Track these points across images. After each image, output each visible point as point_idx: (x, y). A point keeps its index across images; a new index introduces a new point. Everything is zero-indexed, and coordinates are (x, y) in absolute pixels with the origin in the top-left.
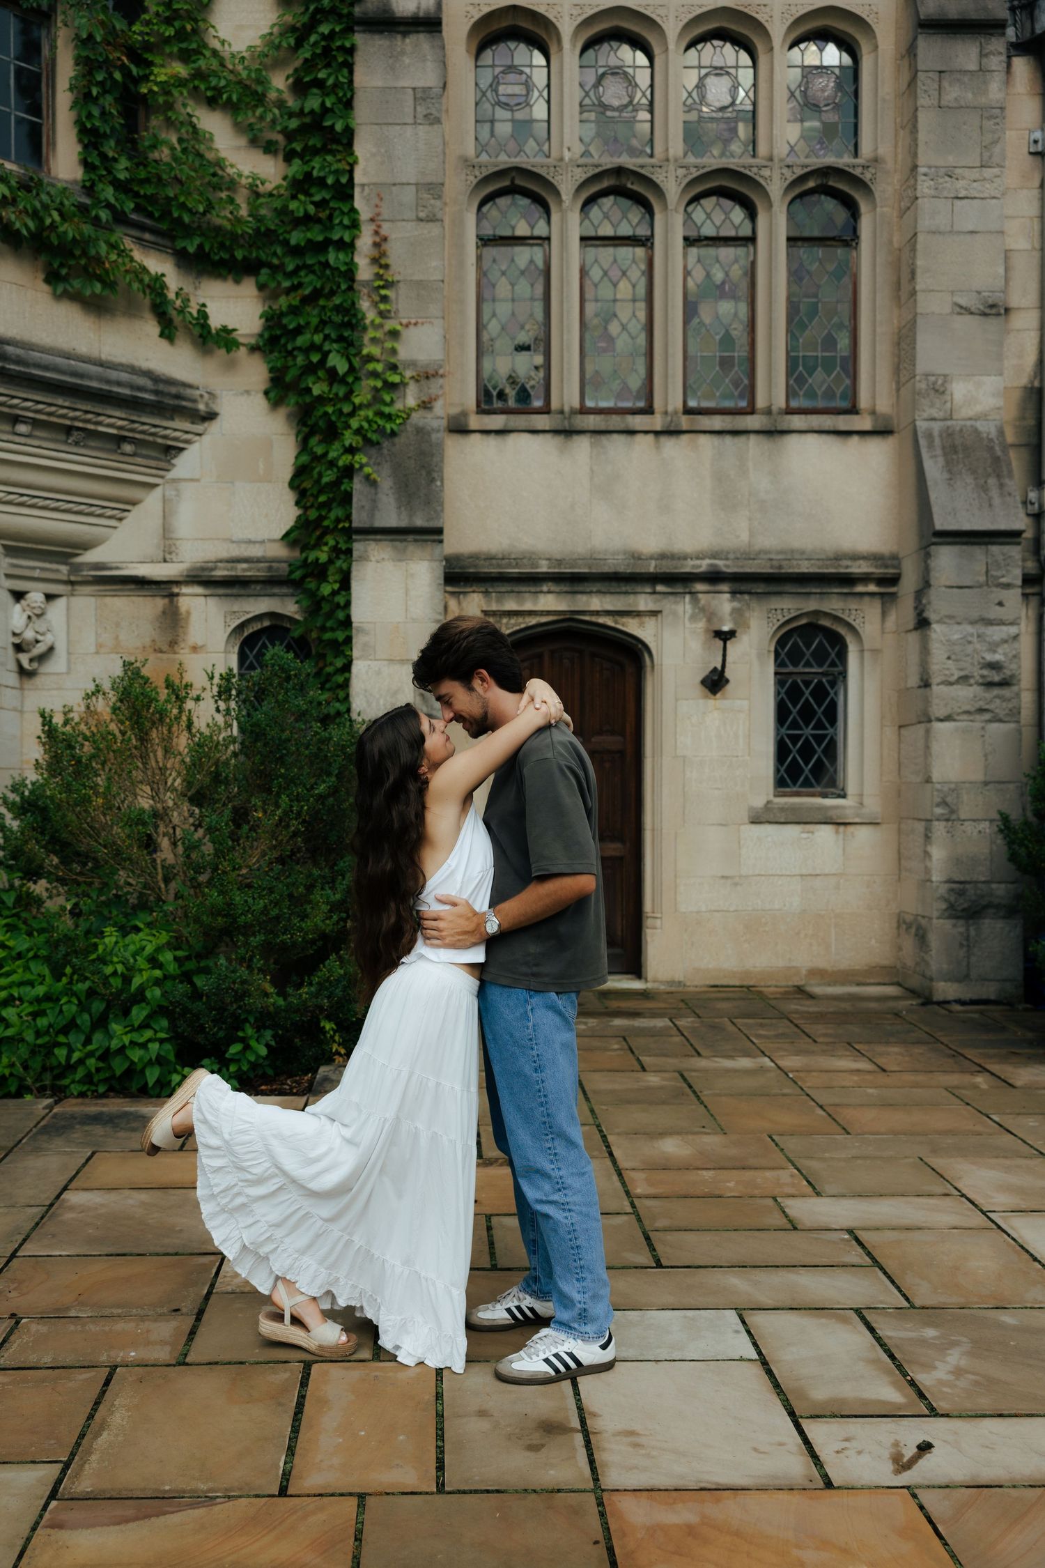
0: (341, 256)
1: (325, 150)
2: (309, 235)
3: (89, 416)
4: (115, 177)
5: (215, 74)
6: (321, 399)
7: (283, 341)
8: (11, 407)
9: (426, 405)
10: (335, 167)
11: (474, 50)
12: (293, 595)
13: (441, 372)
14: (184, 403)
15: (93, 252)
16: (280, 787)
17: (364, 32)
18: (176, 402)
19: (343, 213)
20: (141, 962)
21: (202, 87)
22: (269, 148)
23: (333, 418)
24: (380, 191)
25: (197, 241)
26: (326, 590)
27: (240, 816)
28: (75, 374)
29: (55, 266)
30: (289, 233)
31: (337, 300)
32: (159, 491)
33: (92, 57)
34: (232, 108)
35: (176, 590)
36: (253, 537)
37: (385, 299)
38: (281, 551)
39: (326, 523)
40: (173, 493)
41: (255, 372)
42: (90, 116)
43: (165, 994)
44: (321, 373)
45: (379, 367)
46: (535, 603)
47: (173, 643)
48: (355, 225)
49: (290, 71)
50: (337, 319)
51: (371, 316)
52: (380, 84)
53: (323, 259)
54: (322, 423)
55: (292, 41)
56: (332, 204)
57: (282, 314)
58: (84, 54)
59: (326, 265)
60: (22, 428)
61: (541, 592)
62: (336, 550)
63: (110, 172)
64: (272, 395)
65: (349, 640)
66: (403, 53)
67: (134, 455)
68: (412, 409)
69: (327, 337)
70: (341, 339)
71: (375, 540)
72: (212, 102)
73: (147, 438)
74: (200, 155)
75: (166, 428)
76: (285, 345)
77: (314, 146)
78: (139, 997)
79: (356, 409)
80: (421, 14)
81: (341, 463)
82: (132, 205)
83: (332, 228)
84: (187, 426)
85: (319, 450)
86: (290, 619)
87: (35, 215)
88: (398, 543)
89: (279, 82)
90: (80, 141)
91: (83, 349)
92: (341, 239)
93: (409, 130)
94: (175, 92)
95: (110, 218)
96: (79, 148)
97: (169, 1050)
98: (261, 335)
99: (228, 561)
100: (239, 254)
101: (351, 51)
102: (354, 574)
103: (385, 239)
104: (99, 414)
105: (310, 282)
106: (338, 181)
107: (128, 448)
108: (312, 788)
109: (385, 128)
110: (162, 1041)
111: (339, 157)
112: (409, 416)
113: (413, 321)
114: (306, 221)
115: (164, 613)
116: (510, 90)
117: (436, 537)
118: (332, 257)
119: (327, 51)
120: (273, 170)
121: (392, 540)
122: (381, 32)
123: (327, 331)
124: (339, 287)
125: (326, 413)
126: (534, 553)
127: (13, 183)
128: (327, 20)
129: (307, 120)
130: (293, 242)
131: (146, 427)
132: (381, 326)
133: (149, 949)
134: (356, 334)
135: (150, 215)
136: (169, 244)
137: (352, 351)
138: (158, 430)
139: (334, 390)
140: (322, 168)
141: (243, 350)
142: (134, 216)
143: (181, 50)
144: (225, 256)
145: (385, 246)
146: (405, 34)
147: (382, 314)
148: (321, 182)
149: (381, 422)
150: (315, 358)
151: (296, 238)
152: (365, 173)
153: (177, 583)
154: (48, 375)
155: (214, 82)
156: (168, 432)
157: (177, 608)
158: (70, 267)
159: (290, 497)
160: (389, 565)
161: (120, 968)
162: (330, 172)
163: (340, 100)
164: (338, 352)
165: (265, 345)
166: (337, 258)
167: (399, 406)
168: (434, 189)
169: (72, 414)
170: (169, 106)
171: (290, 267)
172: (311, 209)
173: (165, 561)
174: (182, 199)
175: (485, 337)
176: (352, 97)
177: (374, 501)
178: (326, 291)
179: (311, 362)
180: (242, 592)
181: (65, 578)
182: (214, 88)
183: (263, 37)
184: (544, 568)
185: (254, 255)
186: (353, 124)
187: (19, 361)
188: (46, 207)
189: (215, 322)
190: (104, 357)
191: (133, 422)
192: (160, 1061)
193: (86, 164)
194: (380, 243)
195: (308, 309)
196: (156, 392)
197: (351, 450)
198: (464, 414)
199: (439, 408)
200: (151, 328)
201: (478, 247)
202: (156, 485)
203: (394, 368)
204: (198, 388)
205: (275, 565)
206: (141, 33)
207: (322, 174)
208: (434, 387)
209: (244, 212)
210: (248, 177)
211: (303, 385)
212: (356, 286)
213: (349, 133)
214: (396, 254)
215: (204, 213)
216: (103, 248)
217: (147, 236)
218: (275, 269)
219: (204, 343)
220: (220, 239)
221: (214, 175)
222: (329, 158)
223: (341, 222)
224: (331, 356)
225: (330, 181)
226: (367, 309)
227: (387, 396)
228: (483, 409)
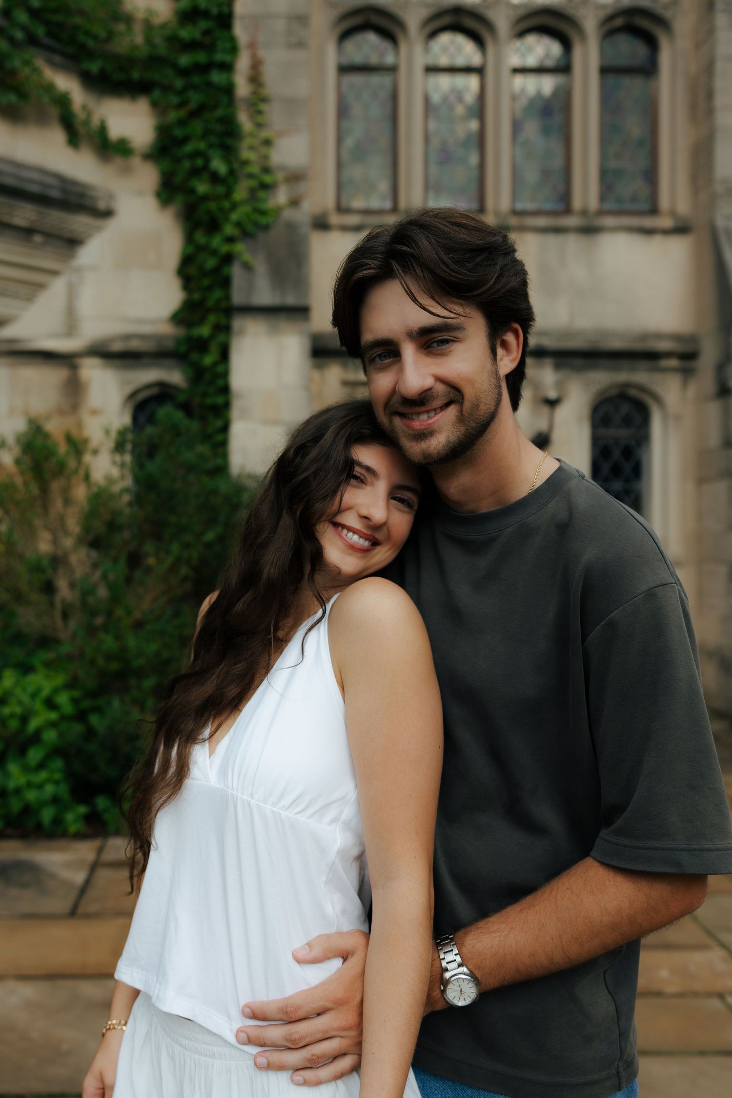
0: (222, 76)
2: (194, 58)
4: (29, 5)
6: (205, 198)
7: (172, 149)
9: (295, 203)
12: (180, 366)
13: (308, 175)
14: (86, 201)
18: (79, 200)
19: (223, 39)
20: (38, 706)
23: (215, 213)
24: (256, 21)
25: (99, 64)
26: (208, 360)
27: (135, 560)
30: (178, 57)
31: (220, 112)
35: (78, 362)
36: (144, 317)
37: (260, 112)
38: (171, 330)
39: (209, 304)
40: (81, 279)
41: (148, 176)
43: (61, 735)
44: (205, 176)
45: (255, 169)
47: (75, 407)
48: (234, 49)
50: (219, 128)
51: (247, 126)
53: (207, 79)
54: (207, 218)
56: (216, 33)
57: (171, 126)
59: (209, 85)
62: (217, 326)
64: (162, 195)
65: (227, 404)
67: (43, 245)
68: (282, 206)
69: (210, 145)
70: (222, 146)
71: (253, 317)
76: (174, 154)
78: (36, 738)
79: (234, 206)
81: (221, 252)
82: (45, 31)
83: (213, 50)
84: (88, 221)
85: (204, 241)
86: (178, 387)
88: (273, 320)
92: (221, 61)
97: (63, 790)
98: (154, 145)
99: (123, 338)
100: (136, 75)
102: (232, 346)
103: (261, 62)
104: (13, 208)
105: (195, 98)
106: (218, 12)
107: (38, 239)
110: (56, 783)
112: (280, 212)
113: (283, 131)
114: (191, 46)
115: (67, 381)
117: (304, 315)
118: (216, 77)
120: (164, 6)
121: (268, 317)
123: (210, 140)
124: (220, 102)
125: (210, 209)
130: (182, 64)
132: (257, 135)
133: (46, 692)
134: (233, 142)
135: (60, 40)
136: (73, 64)
137: (232, 156)
139: (216, 190)
141: (137, 158)
142: (45, 40)
144: (124, 76)
145: (261, 68)
147: (259, 126)
148: (207, 14)
149: (256, 217)
150: (199, 162)
151: (184, 60)
152: (245, 6)
153: (79, 355)
157: (79, 377)
159: (177, 283)
160: (264, 339)
161: (18, 710)
164: (220, 157)
165: (156, 153)
167: (271, 203)
168: (301, 19)
171: (178, 86)
173: (70, 336)
174: (87, 27)
175: (343, 148)
177: (250, 282)
178: (210, 105)
179: (195, 167)
180: (136, 363)
185: (148, 75)
189: (114, 134)
190: (18, 159)
191: (43, 216)
192: (55, 800)
194: (256, 65)
195: (194, 121)
196: (62, 191)
197: (231, 240)
198: (326, 213)
199: (305, 206)
200: (57, 136)
201: (337, 74)
202: (62, 272)
203: (267, 170)
204: (98, 190)
205: (163, 341)
207: (207, 7)
208: (302, 188)
209: (139, 40)
210: (144, 12)
211: (189, 186)
212: (235, 101)
214: (271, 75)
215: (106, 41)
216: (17, 64)
217: (57, 58)
219: (104, 152)
220: (119, 63)
221: (116, 10)
223: (222, 47)
224: (213, 161)
226: (244, 119)
227: (262, 194)
228: (341, 209)
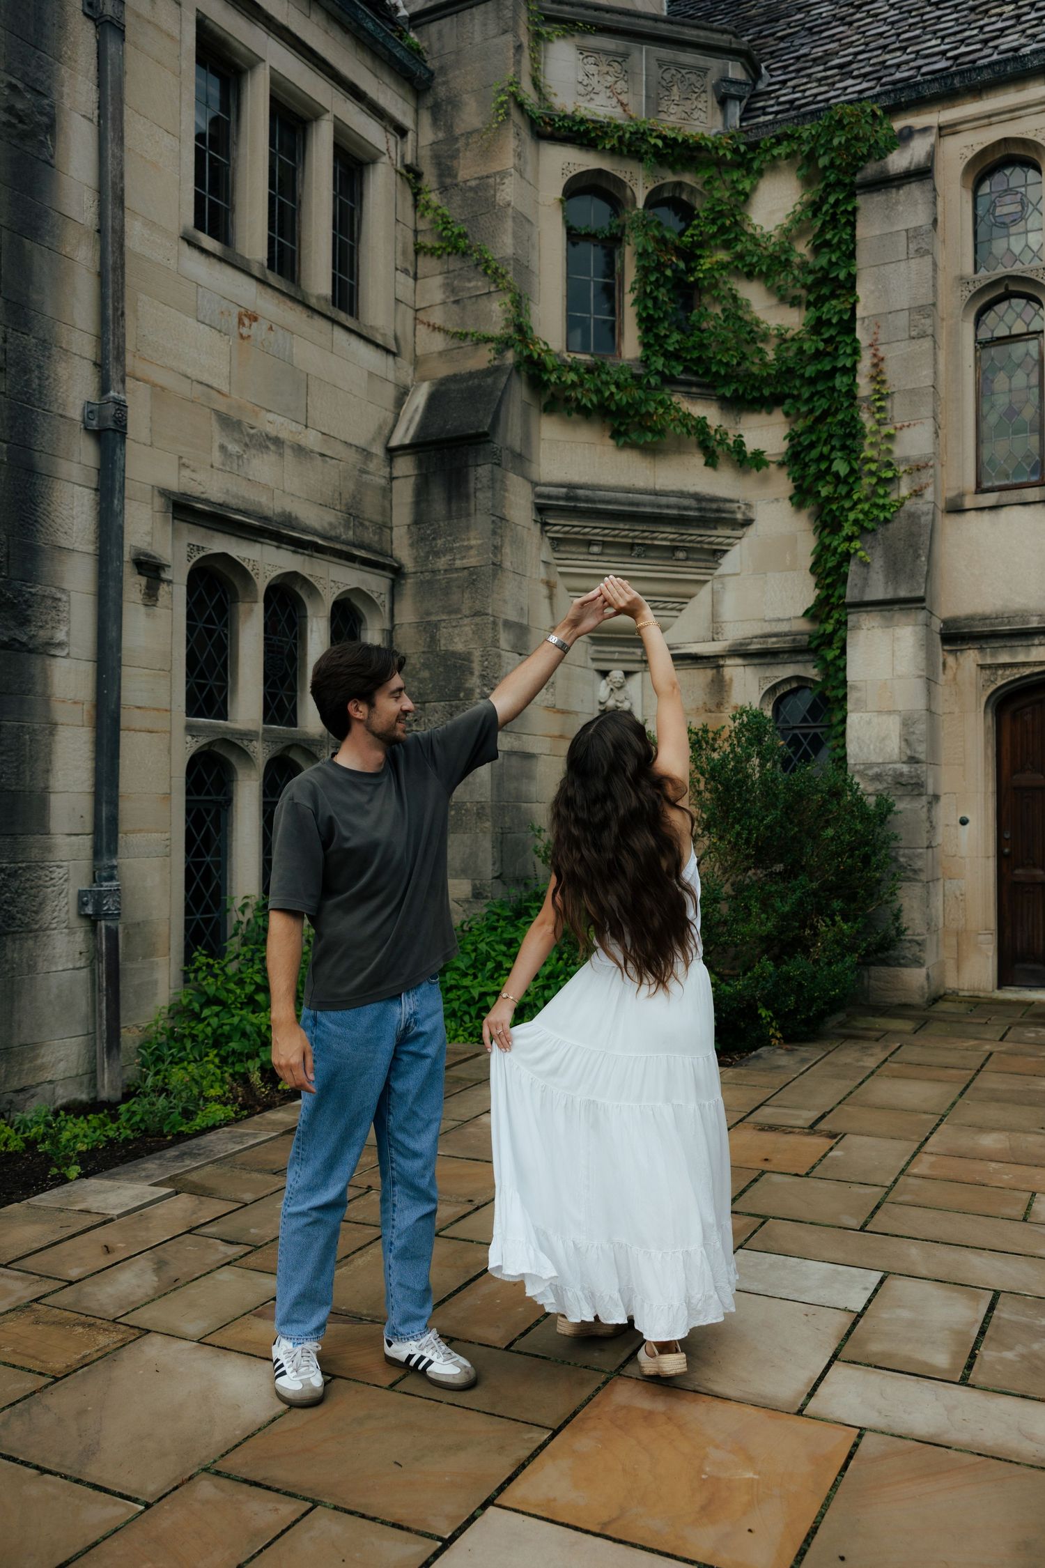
0: (845, 379)
1: (833, 295)
2: (819, 367)
3: (646, 534)
4: (666, 350)
5: (752, 254)
6: (829, 499)
7: (802, 456)
8: (584, 534)
9: (917, 493)
10: (839, 307)
11: (970, 184)
12: (813, 661)
13: (931, 463)
14: (724, 515)
15: (643, 410)
16: (735, 818)
17: (864, 193)
18: (717, 515)
19: (847, 344)
21: (740, 266)
22: (794, 302)
23: (837, 514)
24: (877, 321)
25: (733, 387)
26: (830, 655)
28: (632, 504)
29: (616, 426)
30: (804, 367)
31: (840, 417)
32: (709, 585)
33: (647, 265)
34: (765, 276)
35: (721, 662)
36: (781, 616)
37: (881, 409)
38: (804, 626)
39: (833, 600)
40: (720, 586)
41: (782, 484)
42: (646, 308)
44: (829, 478)
45: (873, 467)
46: (1028, 655)
47: (719, 705)
48: (856, 352)
49: (810, 237)
50: (841, 432)
51: (870, 425)
52: (878, 233)
53: (830, 384)
54: (828, 519)
55: (810, 214)
56: (838, 339)
57: (800, 436)
58: (641, 264)
59: (833, 389)
60: (595, 549)
61: (1033, 645)
62: (838, 622)
63: (661, 346)
64: (795, 500)
65: (845, 697)
66: (897, 203)
67: (687, 559)
68: (904, 498)
69: (833, 448)
70: (844, 447)
71: (866, 612)
72: (749, 276)
73: (695, 545)
74: (740, 319)
75: (710, 536)
76: (803, 459)
77: (824, 294)
79: (856, 504)
80: (912, 168)
81: (839, 550)
82: (681, 368)
83: (836, 358)
84: (728, 532)
85: (827, 541)
86: (813, 681)
87: (598, 391)
88: (886, 613)
89: (802, 249)
90: (640, 328)
91: (640, 483)
92: (844, 366)
93: (903, 264)
94: (717, 275)
95: (659, 382)
96: (639, 333)
98: (786, 453)
99: (761, 637)
100: (766, 392)
101: (855, 211)
102: (848, 641)
103: (882, 359)
104: (654, 532)
105: (822, 404)
106: (841, 319)
107: (681, 555)
108: (763, 819)
109: (882, 267)
111: (842, 300)
112: (902, 504)
113: (906, 424)
114: (818, 355)
115: (712, 681)
116: (1006, 210)
117: (919, 605)
118: (840, 382)
119: (834, 215)
120: (797, 320)
121: (881, 611)
122: (879, 190)
123: (833, 443)
124: (842, 405)
125: (831, 510)
126: (1026, 611)
127: (582, 370)
128: (835, 191)
129: (819, 275)
130: (807, 375)
131: (693, 537)
132: (878, 432)
134: (856, 442)
135: (696, 374)
136: (710, 391)
137: (854, 456)
138: (703, 538)
139: (839, 490)
140: (828, 311)
141: (773, 467)
142: (682, 377)
143: (724, 241)
144: (756, 394)
145: (882, 365)
146: (898, 187)
147: (880, 423)
148: (828, 323)
149: (875, 512)
150: (823, 466)
151: (810, 371)
152: (865, 308)
153: (722, 657)
154: (610, 507)
155: (748, 259)
156: (712, 539)
157: (723, 676)
158: (628, 424)
159: (811, 581)
160: (878, 632)
162: (835, 313)
163: (844, 254)
164: (842, 458)
165: (789, 460)
166: (842, 382)
167: (894, 497)
168: (927, 309)
169: (632, 534)
170: (715, 286)
171: (806, 395)
172: (821, 346)
173: (713, 640)
174: (719, 357)
175: (984, 427)
176: (854, 249)
177: (866, 579)
178: (833, 409)
179: (820, 470)
180: (772, 661)
181: (639, 658)
182: (751, 264)
183: (788, 216)
184: (1034, 623)
185: (779, 389)
186: (853, 270)
187: (588, 500)
188: (606, 384)
189: (750, 448)
190: (658, 487)
191: (683, 534)
193: (646, 345)
194: (877, 364)
195: (820, 426)
196: (700, 509)
197: (850, 539)
198: (962, 495)
199: (929, 494)
200: (698, 460)
201: (976, 350)
202: (706, 582)
203: (889, 465)
204: (738, 502)
205: (798, 637)
206: (692, 236)
207: (828, 317)
208: (925, 477)
209: (771, 356)
210: (774, 329)
211: (815, 490)
212: (857, 402)
213: (852, 279)
214: (892, 371)
215: (739, 364)
216: (652, 407)
217: (694, 390)
218: (797, 398)
219: (741, 466)
220: (751, 382)
221: (751, 331)
222: (834, 302)
223: (845, 352)
224: (835, 463)
225: (834, 321)
226: (867, 419)
227: (881, 491)
228: (980, 490)
